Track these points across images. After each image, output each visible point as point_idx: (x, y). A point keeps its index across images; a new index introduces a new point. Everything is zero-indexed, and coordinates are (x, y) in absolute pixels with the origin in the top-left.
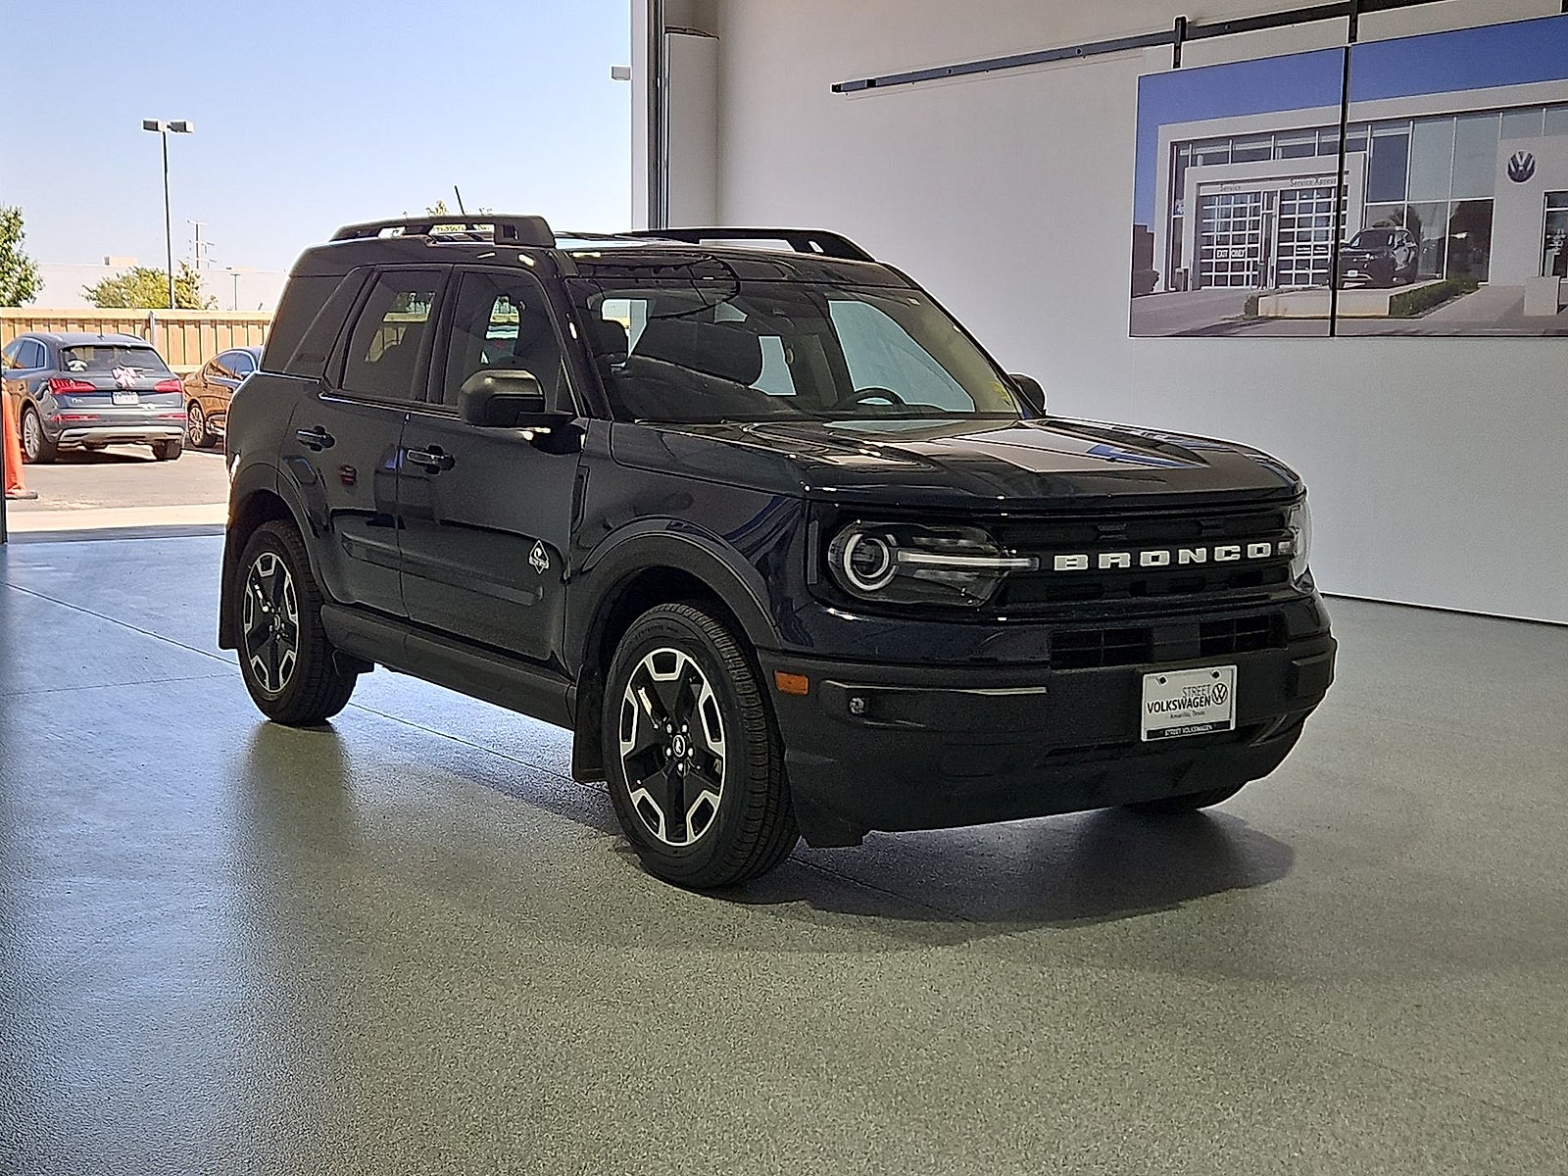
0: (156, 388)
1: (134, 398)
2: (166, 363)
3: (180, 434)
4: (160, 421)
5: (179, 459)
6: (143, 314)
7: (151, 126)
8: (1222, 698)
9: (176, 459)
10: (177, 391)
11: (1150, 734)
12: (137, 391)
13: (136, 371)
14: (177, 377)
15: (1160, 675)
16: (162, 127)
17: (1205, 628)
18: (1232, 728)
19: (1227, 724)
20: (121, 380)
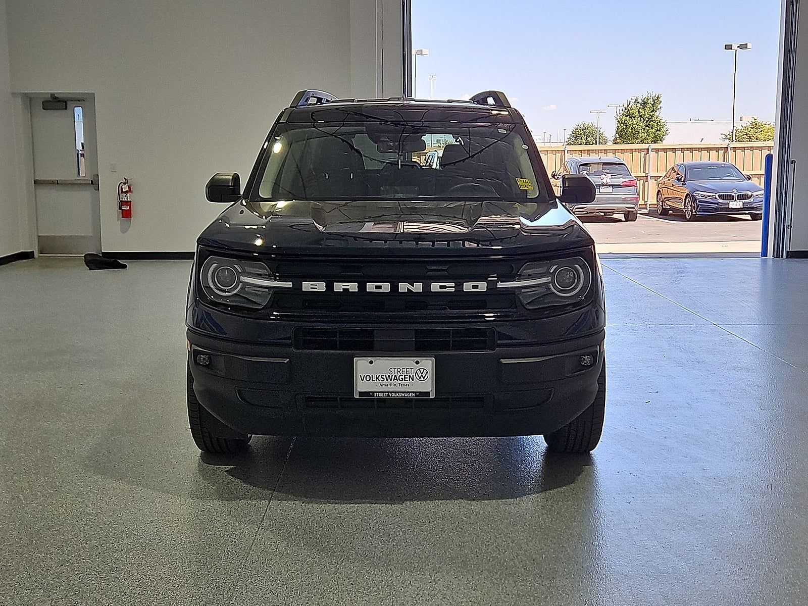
0: (622, 184)
1: (610, 190)
2: (631, 172)
3: (633, 208)
4: (624, 201)
5: (636, 221)
6: (645, 146)
7: (728, 47)
8: (424, 378)
9: (635, 221)
10: (634, 186)
11: (361, 394)
12: (612, 186)
13: (612, 176)
14: (635, 178)
15: (370, 359)
16: (735, 47)
17: (418, 333)
18: (432, 396)
19: (428, 394)
20: (604, 181)
